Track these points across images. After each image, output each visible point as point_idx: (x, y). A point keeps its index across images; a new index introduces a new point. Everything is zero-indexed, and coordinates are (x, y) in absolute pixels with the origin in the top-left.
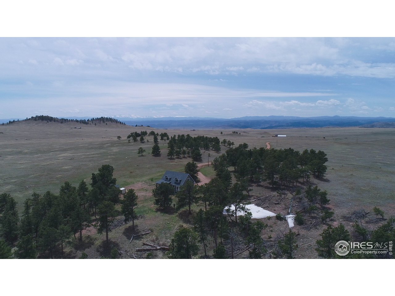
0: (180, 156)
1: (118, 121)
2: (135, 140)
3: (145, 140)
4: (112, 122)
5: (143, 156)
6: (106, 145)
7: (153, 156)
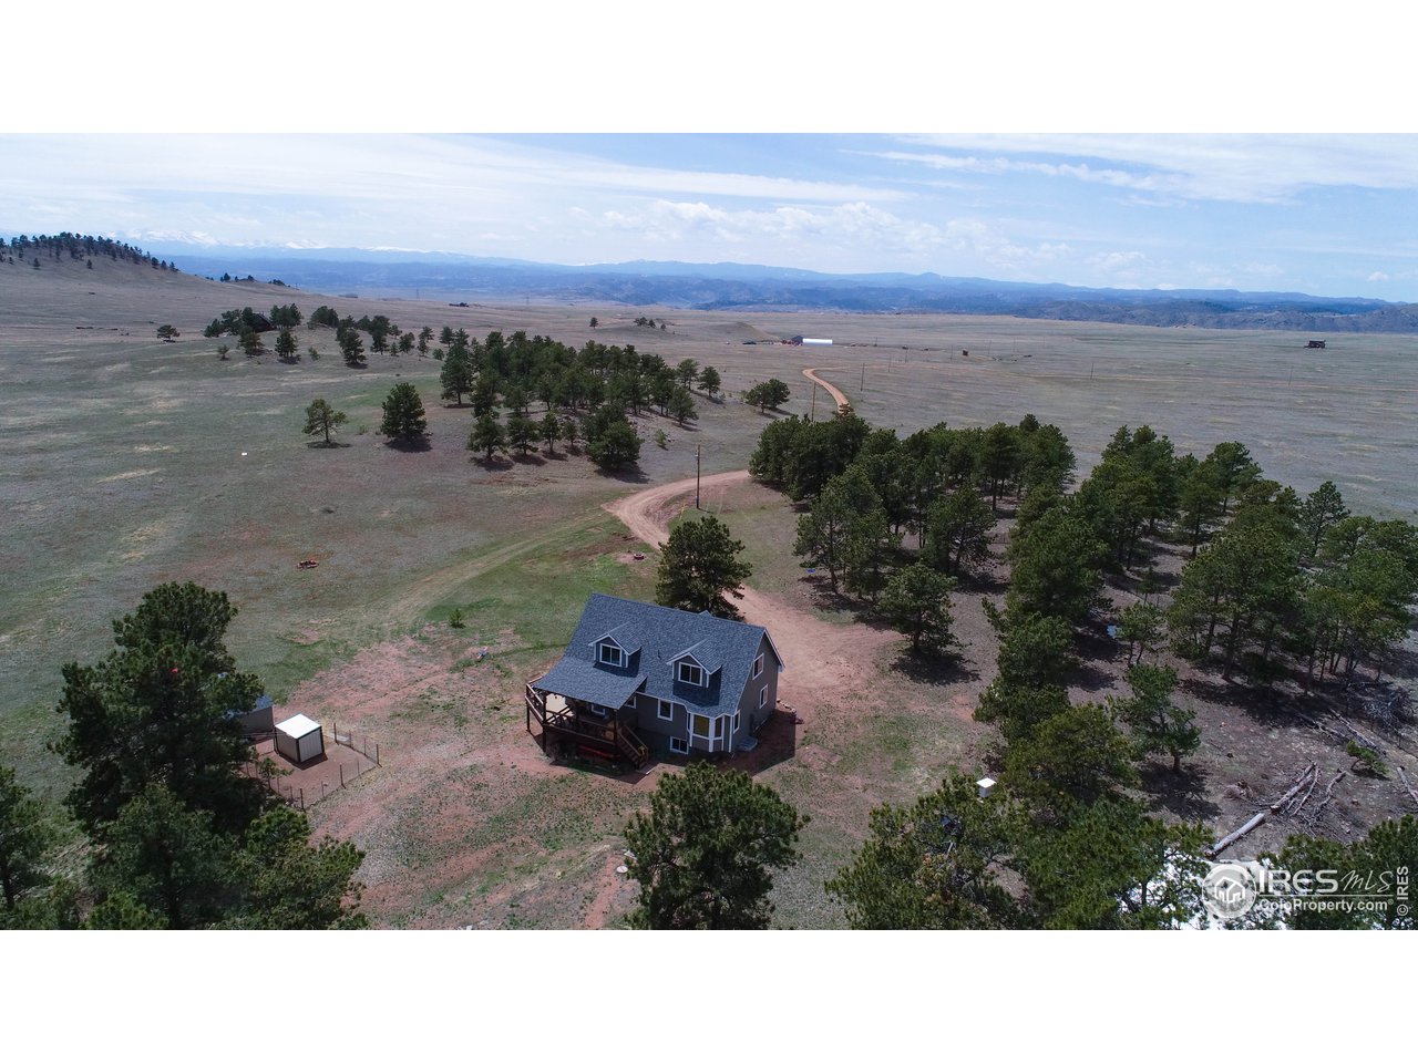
0: (535, 450)
1: (144, 253)
2: (253, 349)
3: (302, 351)
4: (114, 256)
5: (335, 446)
6: (109, 369)
7: (391, 445)
